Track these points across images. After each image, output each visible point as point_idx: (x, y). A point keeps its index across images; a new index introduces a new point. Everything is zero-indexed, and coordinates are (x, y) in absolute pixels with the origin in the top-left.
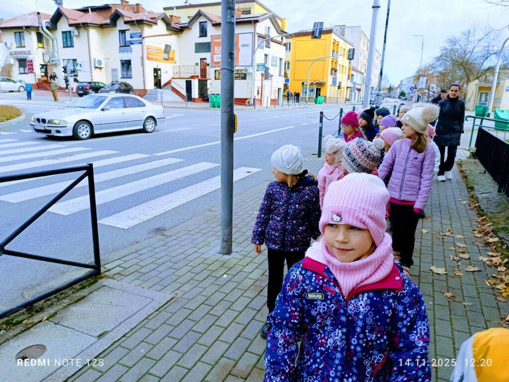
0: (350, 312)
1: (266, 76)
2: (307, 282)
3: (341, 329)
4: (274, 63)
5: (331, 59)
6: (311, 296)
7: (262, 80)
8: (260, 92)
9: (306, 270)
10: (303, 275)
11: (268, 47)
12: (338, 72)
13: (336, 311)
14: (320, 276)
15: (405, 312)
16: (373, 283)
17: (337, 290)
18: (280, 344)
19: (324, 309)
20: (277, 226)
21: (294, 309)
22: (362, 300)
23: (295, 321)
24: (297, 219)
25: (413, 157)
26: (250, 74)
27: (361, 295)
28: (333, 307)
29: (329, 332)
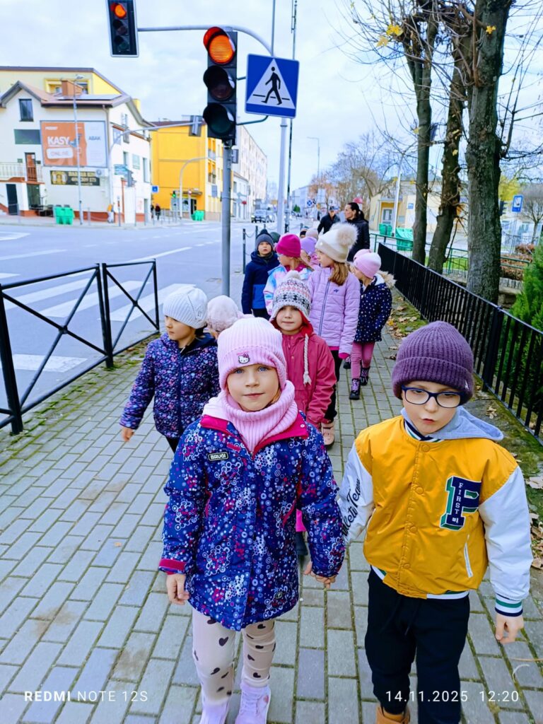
0: (257, 467)
1: (129, 181)
2: (209, 442)
3: (250, 487)
4: (136, 164)
5: (207, 161)
6: (214, 457)
7: (123, 188)
8: (122, 203)
9: (207, 429)
10: (203, 436)
11: (126, 141)
12: (217, 178)
13: (243, 468)
14: (223, 433)
15: (315, 460)
16: (281, 433)
17: (242, 446)
18: (178, 519)
19: (228, 469)
20: (167, 406)
21: (191, 476)
22: (269, 453)
23: (193, 489)
24: (195, 393)
25: (333, 289)
26: (104, 178)
27: (267, 448)
28: (239, 465)
29: (236, 493)
